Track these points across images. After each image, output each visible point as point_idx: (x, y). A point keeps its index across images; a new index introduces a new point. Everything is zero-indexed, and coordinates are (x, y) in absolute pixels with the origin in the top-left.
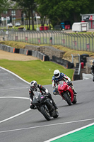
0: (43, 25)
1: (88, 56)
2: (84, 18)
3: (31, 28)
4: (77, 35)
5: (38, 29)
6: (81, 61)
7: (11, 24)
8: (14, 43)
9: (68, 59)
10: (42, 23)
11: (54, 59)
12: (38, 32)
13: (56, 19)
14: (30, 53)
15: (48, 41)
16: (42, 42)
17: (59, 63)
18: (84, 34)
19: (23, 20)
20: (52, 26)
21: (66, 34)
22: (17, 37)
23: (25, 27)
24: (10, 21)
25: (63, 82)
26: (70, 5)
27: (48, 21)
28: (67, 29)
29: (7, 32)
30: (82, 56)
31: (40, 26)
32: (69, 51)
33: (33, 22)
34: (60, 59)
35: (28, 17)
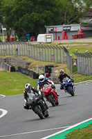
0: (9, 37)
1: (53, 67)
2: (48, 29)
4: (42, 46)
5: (4, 41)
6: (46, 72)
9: (33, 70)
10: (8, 35)
11: (20, 69)
12: (4, 44)
13: (21, 31)
15: (14, 52)
17: (24, 74)
18: (49, 45)
20: (17, 37)
21: (31, 45)
26: (35, 17)
27: (13, 32)
28: (32, 41)
30: (46, 67)
31: (6, 37)
32: (34, 62)
34: (26, 69)
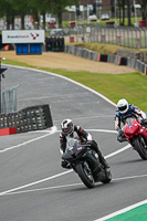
0: (144, 18)
3: (126, 23)
7: (94, 17)
8: (100, 46)
10: (143, 15)
12: (136, 29)
14: (124, 62)
16: (143, 44)
19: (113, 10)
22: (103, 37)
23: (117, 21)
24: (93, 12)
25: (132, 120)
29: (88, 29)
33: (129, 14)
35: (121, 5)
